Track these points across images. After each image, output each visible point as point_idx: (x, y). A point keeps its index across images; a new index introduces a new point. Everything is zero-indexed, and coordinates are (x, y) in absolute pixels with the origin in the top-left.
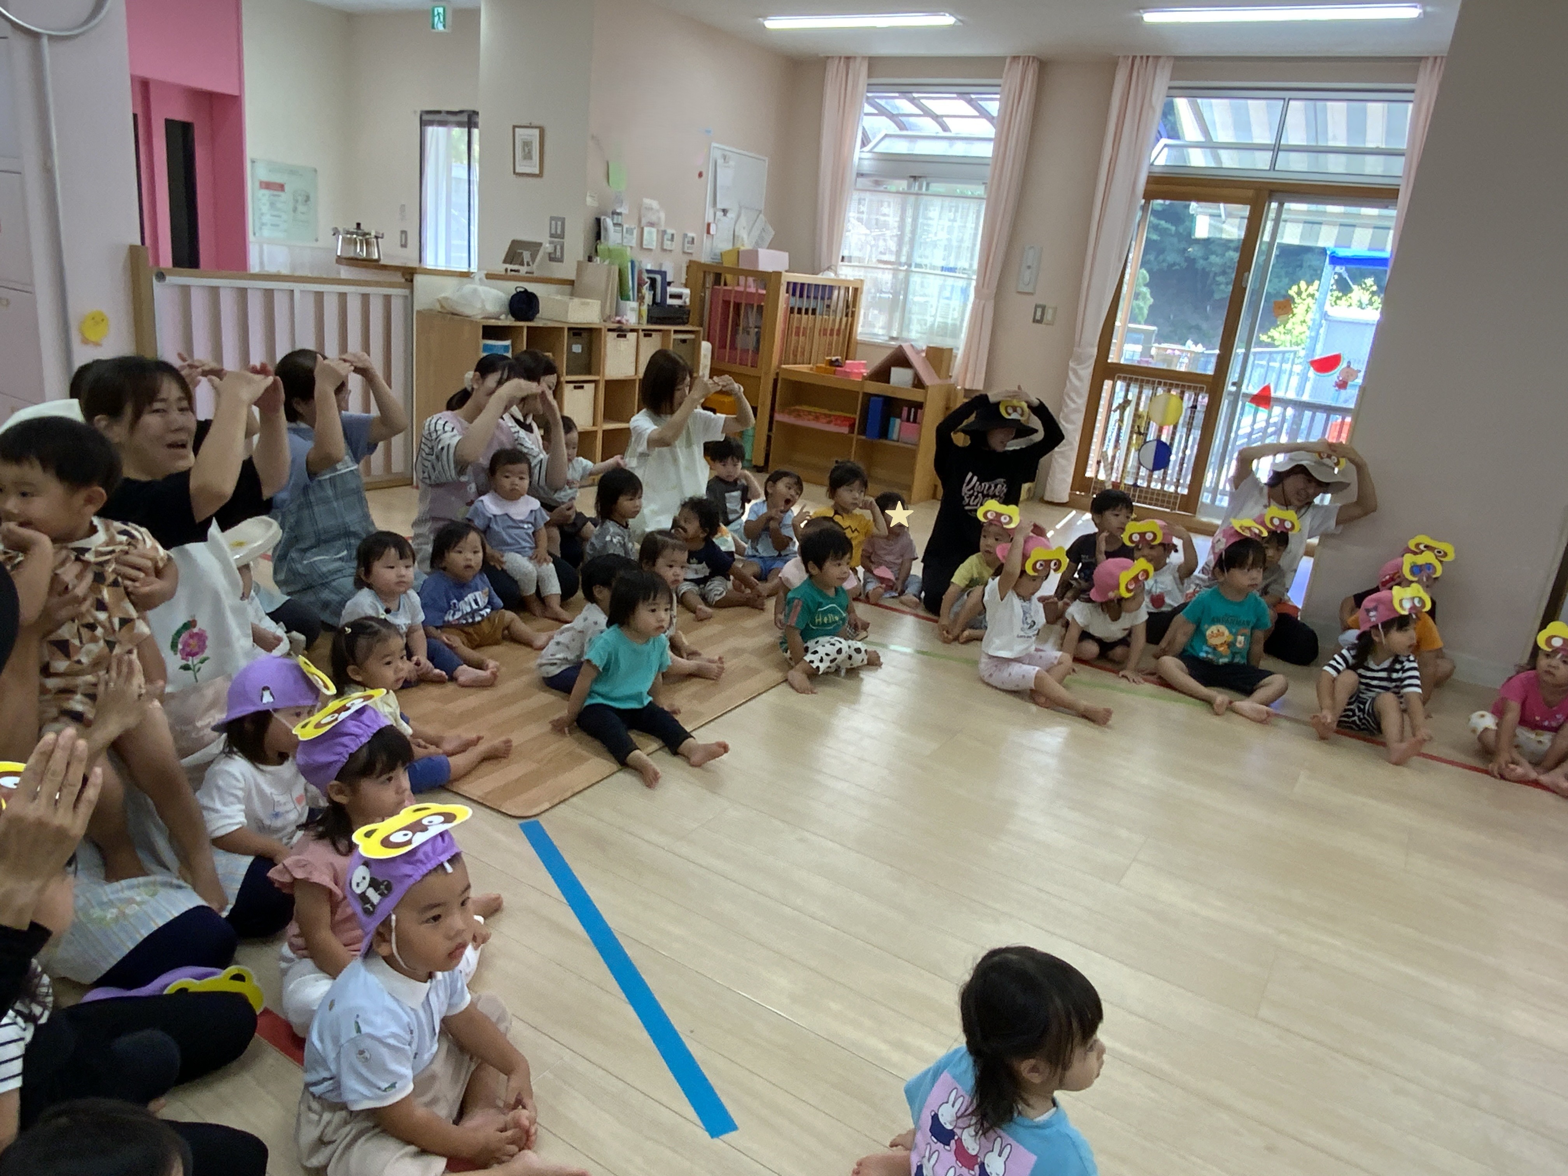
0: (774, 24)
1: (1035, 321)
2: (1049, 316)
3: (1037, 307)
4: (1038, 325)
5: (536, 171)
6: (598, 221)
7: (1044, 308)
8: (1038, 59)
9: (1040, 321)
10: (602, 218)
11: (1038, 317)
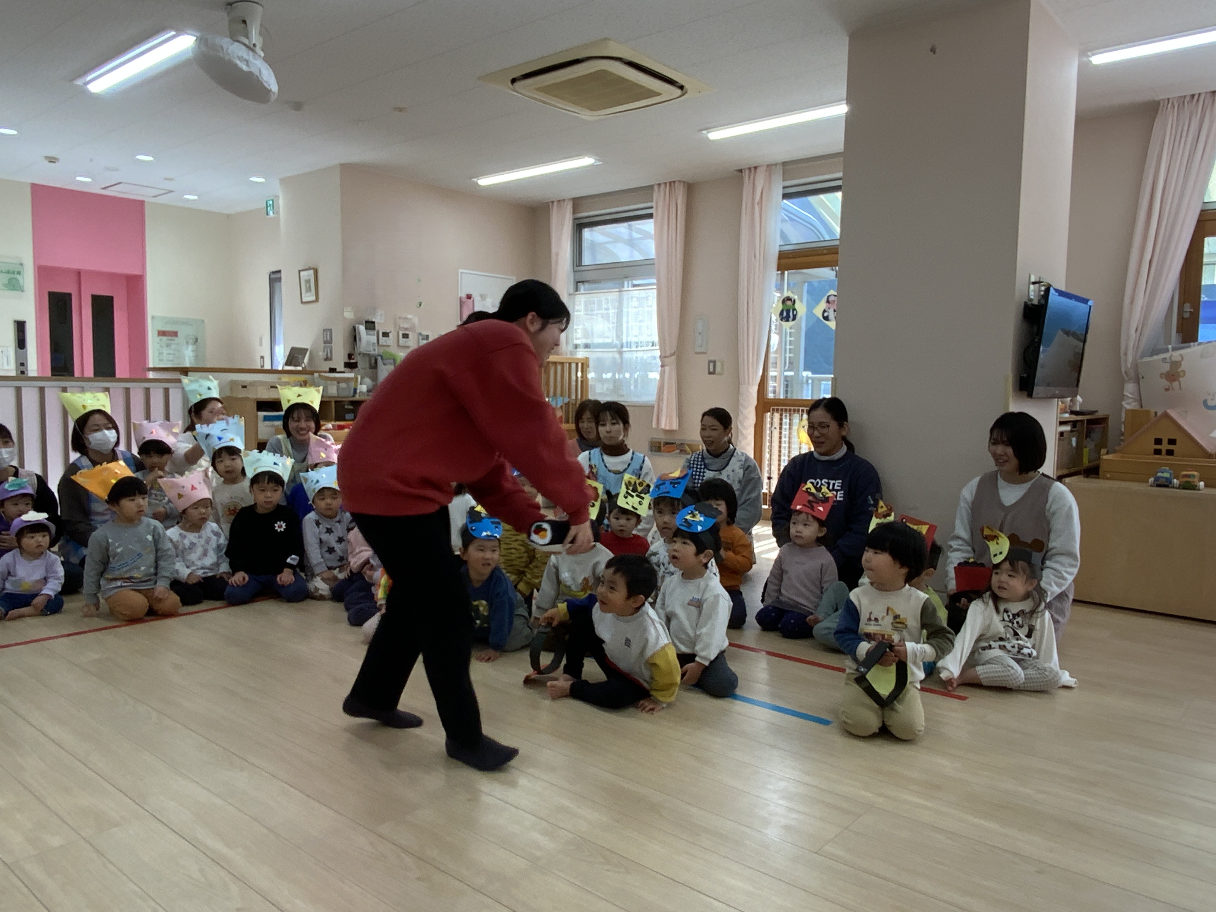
0: (485, 182)
1: (710, 373)
2: (718, 369)
3: (710, 362)
4: (712, 376)
5: (314, 298)
6: (354, 329)
7: (714, 362)
8: (684, 182)
9: (712, 373)
10: (357, 326)
11: (711, 370)
